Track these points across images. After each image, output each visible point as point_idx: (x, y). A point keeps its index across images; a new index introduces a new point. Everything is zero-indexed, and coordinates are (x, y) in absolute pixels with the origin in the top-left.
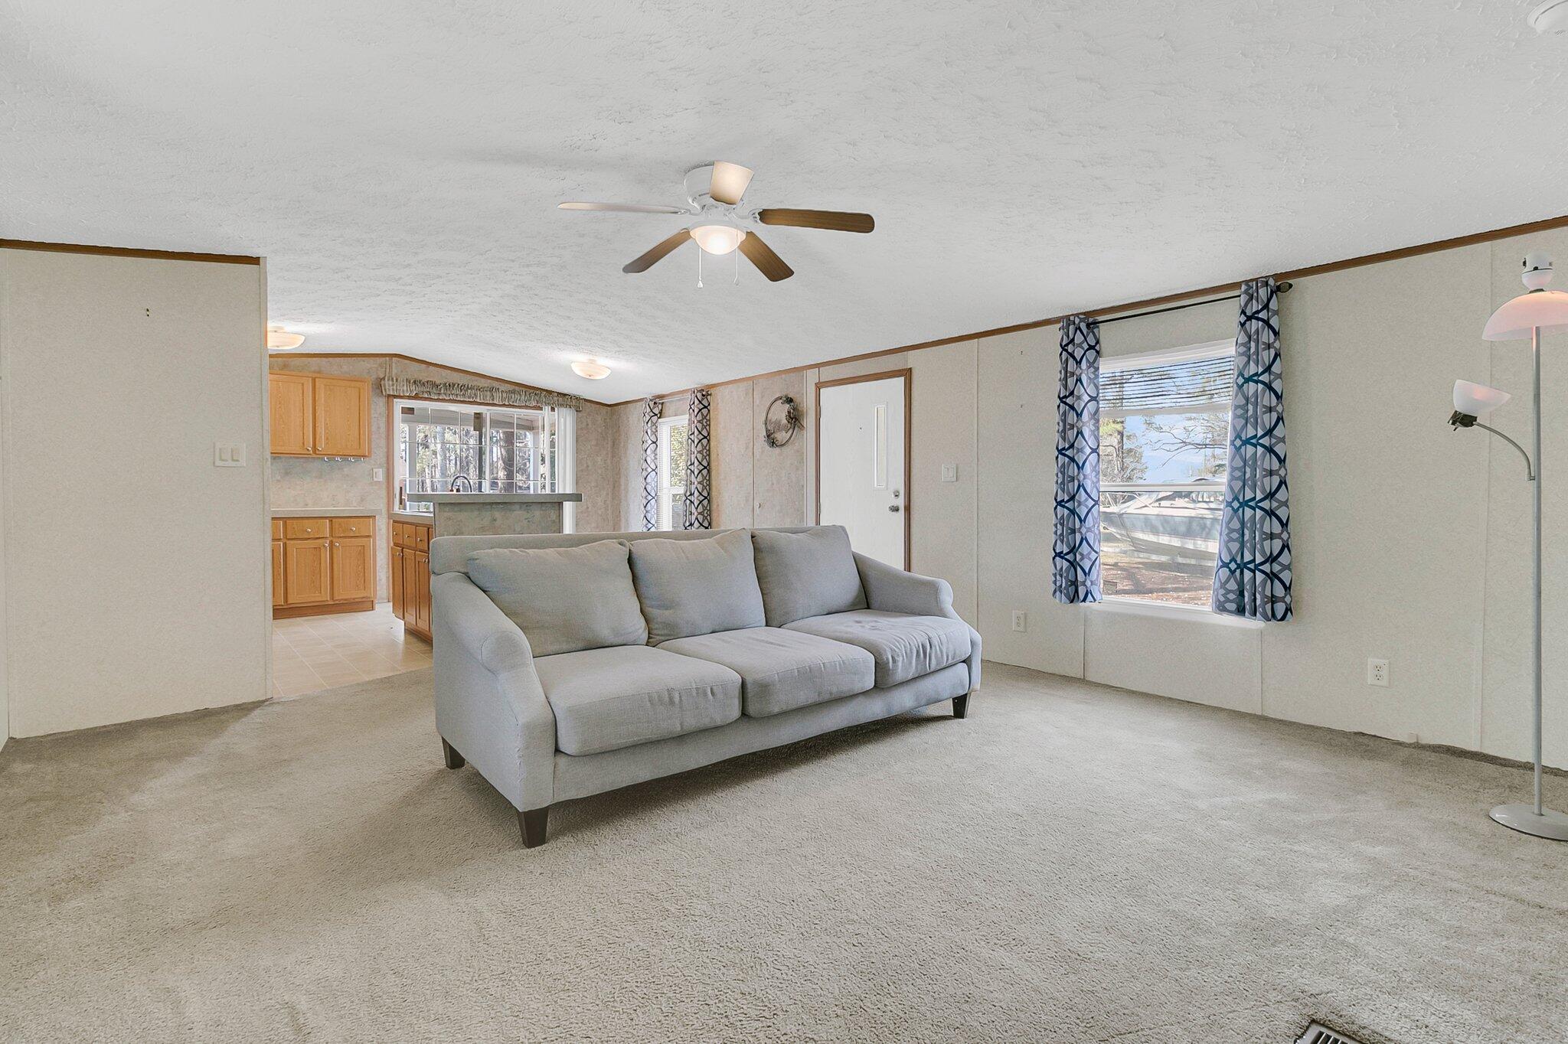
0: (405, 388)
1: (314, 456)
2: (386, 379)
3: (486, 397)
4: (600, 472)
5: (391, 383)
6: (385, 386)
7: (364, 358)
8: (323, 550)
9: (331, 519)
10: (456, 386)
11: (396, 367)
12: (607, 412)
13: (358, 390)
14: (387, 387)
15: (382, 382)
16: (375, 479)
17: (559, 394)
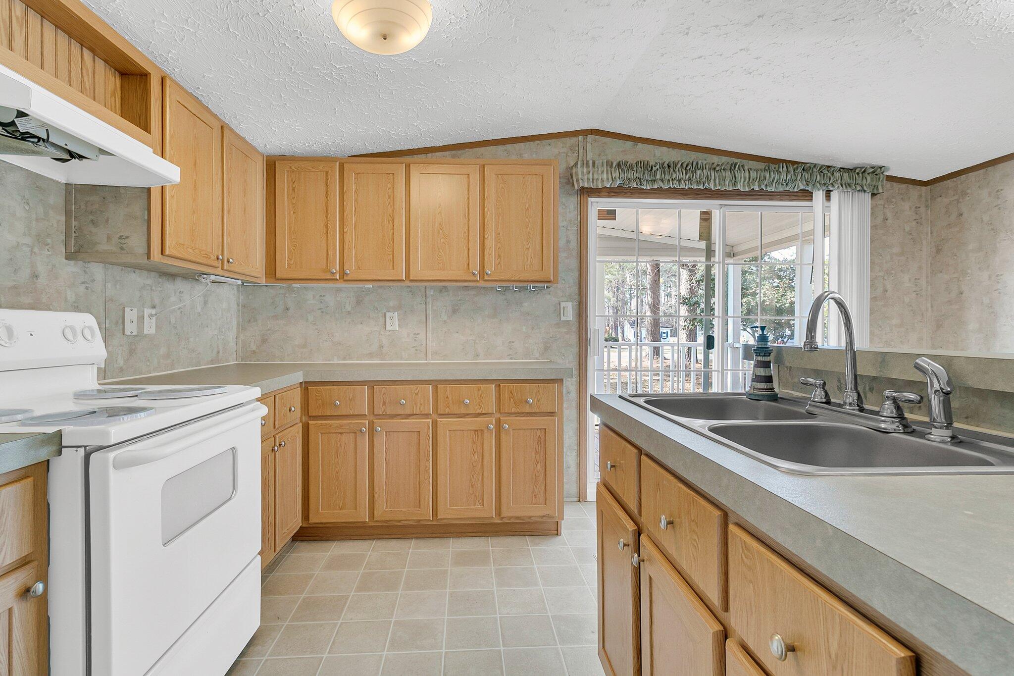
0: (605, 176)
1: (482, 284)
2: (579, 166)
3: (724, 180)
4: (907, 300)
5: (585, 170)
6: (577, 174)
7: (550, 141)
8: (486, 435)
9: (498, 383)
10: (679, 166)
11: (593, 149)
12: (920, 196)
13: (541, 177)
14: (580, 176)
15: (574, 170)
16: (563, 318)
17: (842, 169)
